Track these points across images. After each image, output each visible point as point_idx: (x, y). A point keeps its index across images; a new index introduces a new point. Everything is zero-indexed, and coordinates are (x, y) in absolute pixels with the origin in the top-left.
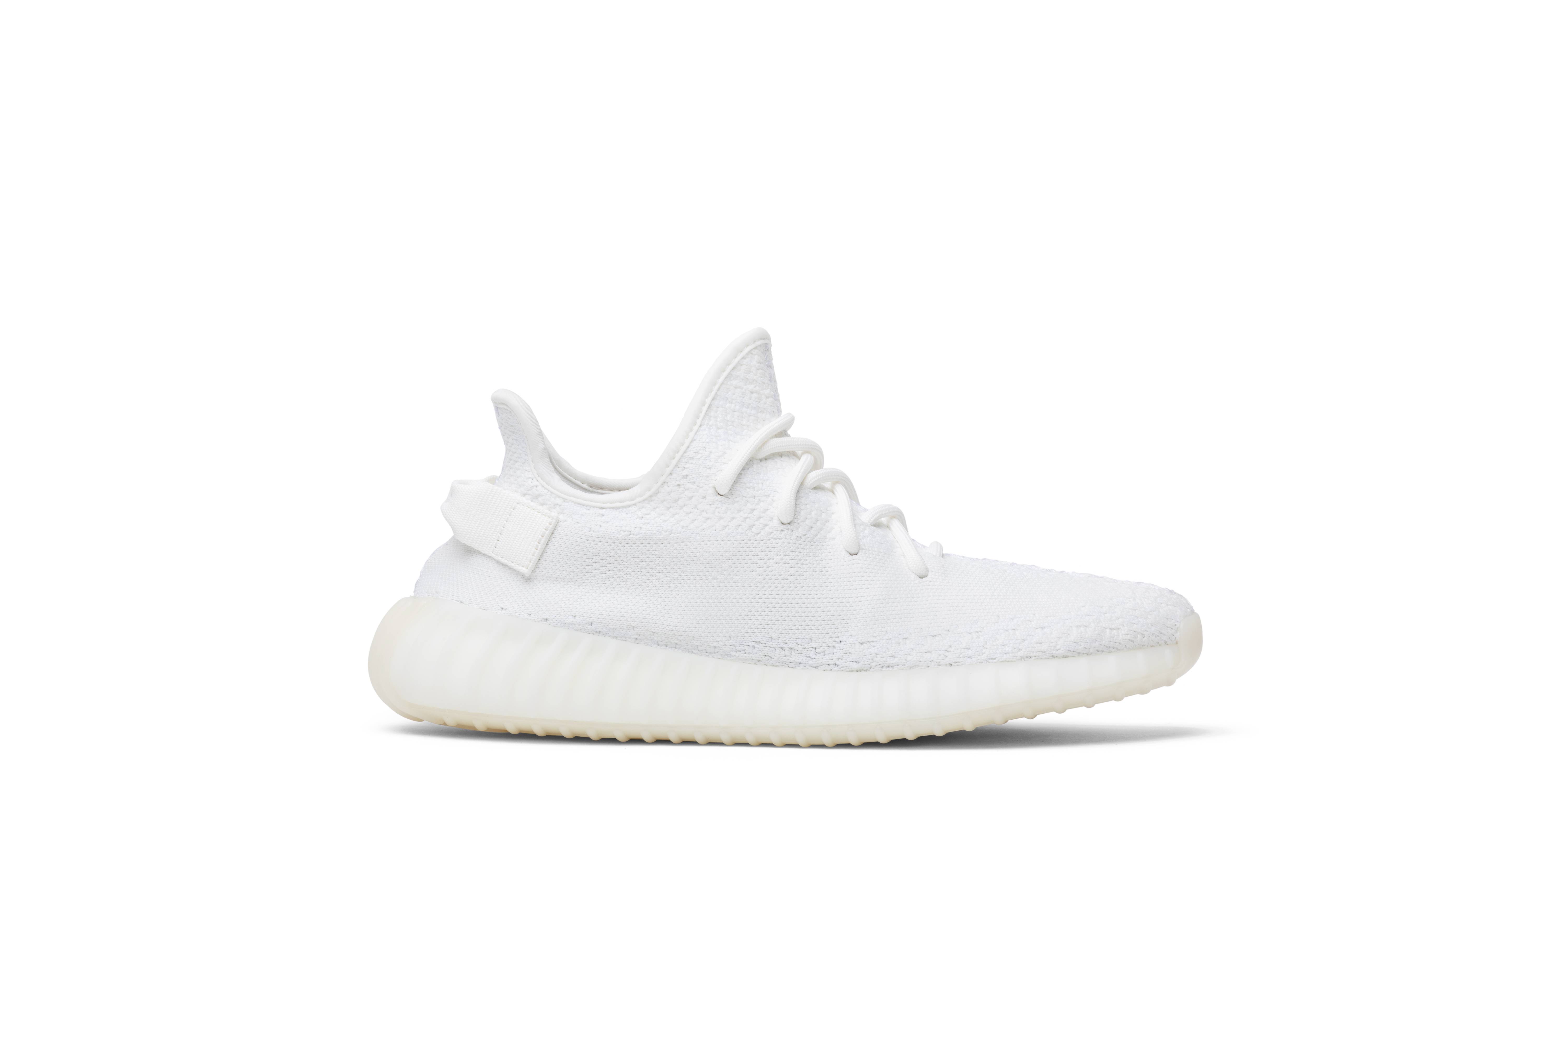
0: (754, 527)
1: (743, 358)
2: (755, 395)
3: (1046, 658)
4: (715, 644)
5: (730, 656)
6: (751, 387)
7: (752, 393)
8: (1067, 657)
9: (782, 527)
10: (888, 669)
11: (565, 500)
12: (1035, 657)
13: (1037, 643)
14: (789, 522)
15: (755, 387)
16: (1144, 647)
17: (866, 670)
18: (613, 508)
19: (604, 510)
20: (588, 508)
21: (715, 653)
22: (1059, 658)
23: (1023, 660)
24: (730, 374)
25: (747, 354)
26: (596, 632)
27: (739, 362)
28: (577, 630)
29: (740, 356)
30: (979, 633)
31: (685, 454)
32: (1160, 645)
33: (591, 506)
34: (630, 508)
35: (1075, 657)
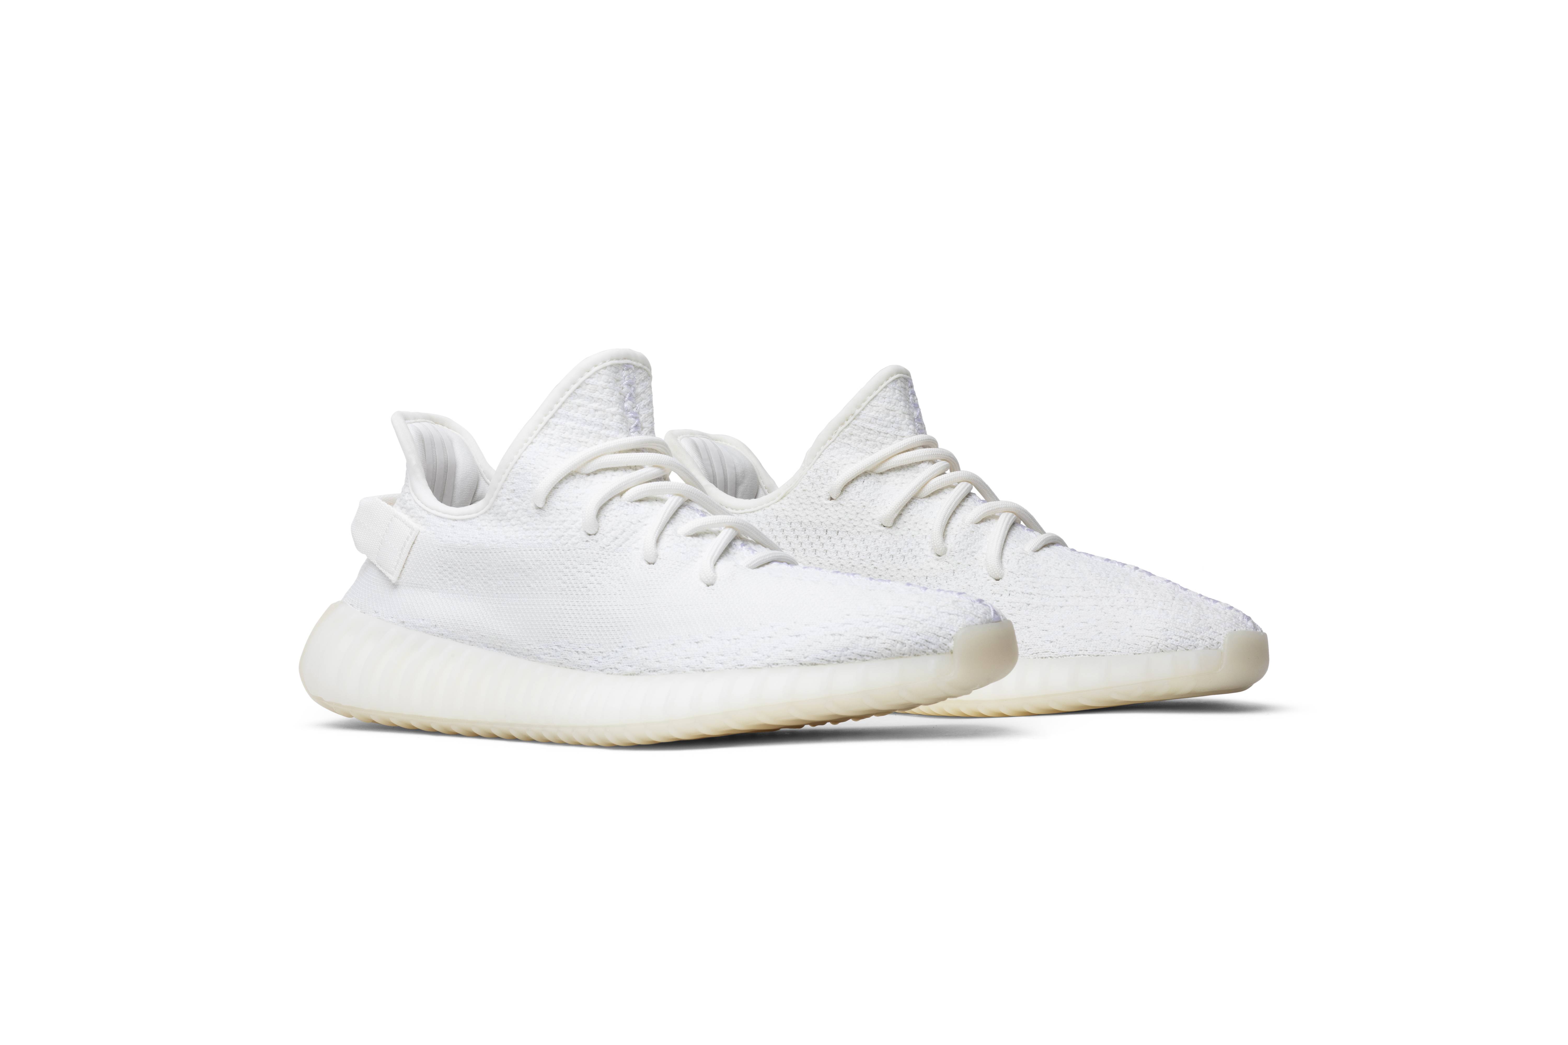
0: (563, 537)
1: (589, 377)
2: (599, 413)
3: (793, 665)
4: (528, 647)
5: (539, 658)
6: (595, 405)
7: (596, 410)
8: (815, 664)
9: (588, 538)
10: (654, 673)
11: (429, 513)
12: (782, 664)
13: (787, 651)
14: (594, 533)
15: (600, 405)
16: (905, 656)
17: (638, 674)
18: (463, 520)
19: (456, 522)
20: (445, 520)
21: (529, 655)
22: (808, 666)
23: (770, 667)
24: (574, 392)
25: (594, 374)
26: (440, 634)
27: (584, 381)
28: (425, 632)
29: (587, 375)
30: (737, 640)
31: (513, 470)
32: (927, 654)
33: (447, 519)
34: (474, 520)
35: (824, 665)
